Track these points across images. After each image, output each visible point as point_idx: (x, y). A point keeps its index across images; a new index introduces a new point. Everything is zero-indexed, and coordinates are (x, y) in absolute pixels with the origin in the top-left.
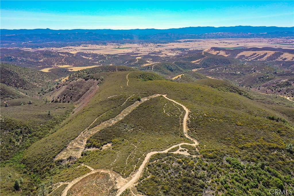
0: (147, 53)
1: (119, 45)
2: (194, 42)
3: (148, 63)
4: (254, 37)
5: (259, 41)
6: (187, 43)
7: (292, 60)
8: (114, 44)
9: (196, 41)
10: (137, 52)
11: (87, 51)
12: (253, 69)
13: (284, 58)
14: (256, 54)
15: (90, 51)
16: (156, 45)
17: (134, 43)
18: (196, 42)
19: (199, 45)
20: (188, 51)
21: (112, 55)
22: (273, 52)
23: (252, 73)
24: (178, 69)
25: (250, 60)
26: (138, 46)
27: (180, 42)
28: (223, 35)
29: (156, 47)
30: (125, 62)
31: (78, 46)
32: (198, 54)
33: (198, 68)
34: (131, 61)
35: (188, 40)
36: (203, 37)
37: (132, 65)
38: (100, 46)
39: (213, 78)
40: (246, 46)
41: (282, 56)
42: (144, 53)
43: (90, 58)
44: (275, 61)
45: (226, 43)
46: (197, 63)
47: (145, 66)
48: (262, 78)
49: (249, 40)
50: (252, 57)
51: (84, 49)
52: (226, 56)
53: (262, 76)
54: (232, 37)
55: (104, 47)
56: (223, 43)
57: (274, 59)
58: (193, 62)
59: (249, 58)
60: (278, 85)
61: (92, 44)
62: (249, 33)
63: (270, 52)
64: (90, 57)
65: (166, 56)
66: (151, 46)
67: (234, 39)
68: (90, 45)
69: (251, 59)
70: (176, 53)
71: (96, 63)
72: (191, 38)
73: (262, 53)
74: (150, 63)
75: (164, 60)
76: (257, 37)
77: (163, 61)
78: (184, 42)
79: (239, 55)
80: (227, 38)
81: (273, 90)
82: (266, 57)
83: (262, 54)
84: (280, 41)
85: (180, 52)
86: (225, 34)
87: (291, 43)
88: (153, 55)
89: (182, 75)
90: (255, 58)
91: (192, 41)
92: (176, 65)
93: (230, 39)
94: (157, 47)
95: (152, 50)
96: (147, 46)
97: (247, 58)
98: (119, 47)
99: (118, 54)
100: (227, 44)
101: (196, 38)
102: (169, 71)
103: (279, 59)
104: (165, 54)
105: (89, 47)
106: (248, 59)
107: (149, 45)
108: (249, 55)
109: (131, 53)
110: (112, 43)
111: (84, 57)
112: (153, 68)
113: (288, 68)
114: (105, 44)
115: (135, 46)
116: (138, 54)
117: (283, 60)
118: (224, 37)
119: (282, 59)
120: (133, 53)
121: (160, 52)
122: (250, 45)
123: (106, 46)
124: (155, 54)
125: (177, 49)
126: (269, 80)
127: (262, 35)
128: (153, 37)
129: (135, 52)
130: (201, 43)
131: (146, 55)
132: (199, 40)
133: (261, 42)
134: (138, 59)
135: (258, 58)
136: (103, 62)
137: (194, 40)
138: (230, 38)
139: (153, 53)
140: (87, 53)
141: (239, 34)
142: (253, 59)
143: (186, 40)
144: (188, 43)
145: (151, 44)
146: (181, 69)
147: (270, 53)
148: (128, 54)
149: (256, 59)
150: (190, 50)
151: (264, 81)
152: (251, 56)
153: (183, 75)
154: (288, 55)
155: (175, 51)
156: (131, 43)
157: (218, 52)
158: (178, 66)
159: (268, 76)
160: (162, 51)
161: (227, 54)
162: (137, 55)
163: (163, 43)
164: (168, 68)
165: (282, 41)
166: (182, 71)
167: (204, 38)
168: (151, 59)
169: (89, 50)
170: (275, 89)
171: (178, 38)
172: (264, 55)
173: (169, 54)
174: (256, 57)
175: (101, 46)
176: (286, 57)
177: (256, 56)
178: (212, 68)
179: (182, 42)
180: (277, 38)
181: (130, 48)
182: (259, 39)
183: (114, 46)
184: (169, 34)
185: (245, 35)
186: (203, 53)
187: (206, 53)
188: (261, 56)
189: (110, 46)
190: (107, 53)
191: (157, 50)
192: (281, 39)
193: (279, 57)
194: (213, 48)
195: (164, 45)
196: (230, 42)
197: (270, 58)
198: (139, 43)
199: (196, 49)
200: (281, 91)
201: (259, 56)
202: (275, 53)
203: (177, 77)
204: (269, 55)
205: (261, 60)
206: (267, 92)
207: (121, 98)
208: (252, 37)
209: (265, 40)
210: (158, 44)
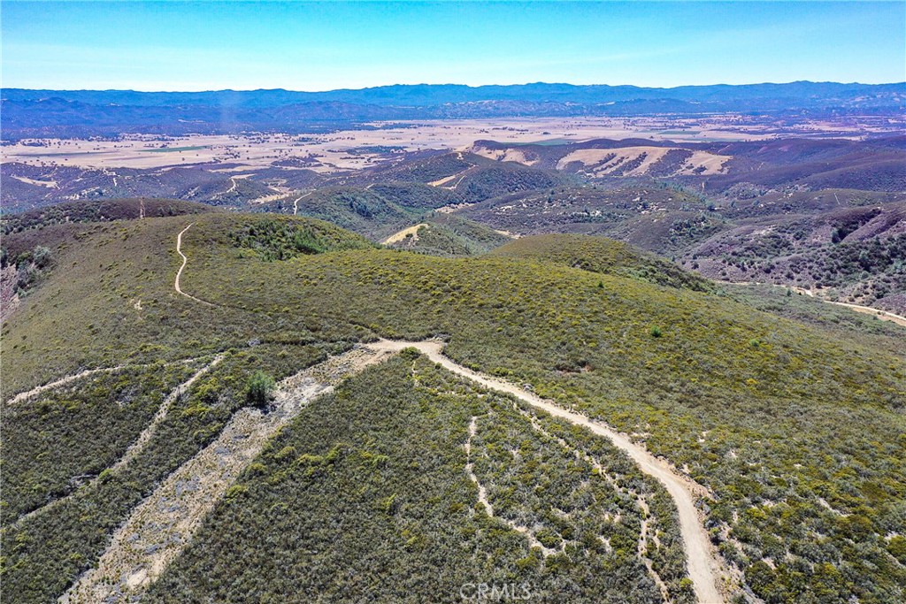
0: (268, 162)
1: (163, 140)
2: (415, 128)
3: (276, 193)
4: (582, 114)
5: (600, 123)
6: (394, 130)
7: (722, 170)
8: (147, 135)
9: (420, 125)
10: (230, 161)
11: (41, 159)
12: (638, 199)
13: (699, 166)
14: (613, 156)
15: (52, 159)
16: (296, 138)
17: (218, 133)
18: (422, 130)
19: (433, 137)
20: (402, 154)
21: (138, 171)
22: (663, 151)
23: (639, 211)
24: (390, 211)
25: (600, 175)
26: (233, 142)
27: (373, 129)
28: (498, 109)
29: (295, 143)
30: (186, 193)
31: (8, 144)
33: (452, 205)
34: (208, 188)
35: (397, 122)
36: (440, 112)
37: (215, 201)
38: (95, 144)
39: (514, 234)
40: (571, 137)
41: (689, 161)
42: (257, 162)
43: (50, 184)
44: (674, 175)
45: (512, 130)
46: (447, 186)
47: (265, 203)
48: (688, 226)
49: (572, 121)
50: (604, 166)
51: (33, 152)
52: (529, 164)
53: (686, 221)
54: (523, 114)
55: (110, 145)
56: (504, 129)
57: (671, 170)
58: (435, 184)
59: (598, 171)
60: (749, 249)
61: (62, 139)
62: (567, 104)
63: (654, 151)
64: (49, 180)
65: (333, 170)
66: (278, 140)
67: (530, 118)
68: (56, 140)
69: (604, 172)
70: (364, 160)
71: (72, 197)
72: (402, 118)
73: (631, 153)
74: (280, 192)
75: (331, 182)
76: (591, 113)
77: (326, 184)
78: (384, 128)
79: (566, 160)
80: (510, 118)
81: (746, 266)
82: (643, 167)
83: (632, 158)
84: (656, 124)
85: (376, 158)
86: (501, 106)
87: (686, 130)
88: (290, 168)
89: (418, 226)
90: (614, 169)
91: (407, 126)
92: (378, 195)
93: (519, 118)
94: (299, 143)
95: (283, 153)
96: (263, 142)
97: (591, 169)
98: (163, 146)
99: (160, 168)
100: (515, 132)
101: (418, 119)
102: (356, 218)
103: (684, 170)
104: (331, 165)
105: (49, 148)
106: (595, 173)
107: (272, 139)
108: (594, 161)
109: (211, 162)
110: (140, 135)
111: (25, 180)
112: (295, 209)
113: (727, 195)
114: (114, 137)
115: (224, 140)
116: (233, 165)
117: (696, 171)
118: (499, 115)
119: (691, 170)
120: (215, 164)
121: (312, 158)
122: (583, 135)
123: (116, 143)
124: (294, 165)
125: (365, 148)
126: (709, 232)
127: (603, 108)
128: (281, 113)
129: (223, 162)
130: (436, 130)
131: (263, 167)
132: (429, 122)
133: (605, 126)
134: (238, 181)
135: (623, 168)
136: (101, 194)
137: (414, 122)
138: (517, 116)
139: (286, 163)
140: (39, 165)
141: (540, 104)
142: (608, 171)
143: (390, 122)
144: (398, 130)
145: (276, 135)
146: (399, 209)
147: (656, 154)
148: (200, 167)
149: (619, 172)
150: (408, 150)
151: (695, 236)
152: (602, 163)
153: (422, 228)
154: (707, 158)
155: (362, 156)
156: (207, 133)
157: (500, 152)
158: (385, 200)
159: (703, 219)
160: (316, 156)
161: (531, 160)
162: (230, 170)
163: (319, 132)
164: (351, 205)
165: (659, 124)
166: (400, 215)
167: (444, 117)
168: (285, 181)
169: (49, 155)
170: (752, 263)
171: (363, 118)
172: (638, 159)
173: (344, 165)
174: (617, 167)
175: (98, 143)
176: (703, 163)
177: (617, 163)
178: (506, 202)
179: (379, 129)
180: (644, 116)
181: (206, 147)
182: (598, 119)
183: (148, 143)
184: (334, 106)
185: (557, 110)
186: (460, 156)
187: (468, 155)
188: (629, 162)
189: (132, 142)
190: (113, 165)
191: (301, 152)
192: (655, 119)
193: (682, 165)
194: (479, 144)
195: (321, 137)
196: (522, 128)
197: (657, 169)
198: (238, 132)
199: (426, 147)
200: (773, 267)
201: (624, 161)
202: (670, 151)
203: (401, 236)
204: (654, 160)
205: (634, 172)
206: (724, 274)
207: (119, 395)
208: (578, 115)
209: (613, 121)
210: (300, 135)
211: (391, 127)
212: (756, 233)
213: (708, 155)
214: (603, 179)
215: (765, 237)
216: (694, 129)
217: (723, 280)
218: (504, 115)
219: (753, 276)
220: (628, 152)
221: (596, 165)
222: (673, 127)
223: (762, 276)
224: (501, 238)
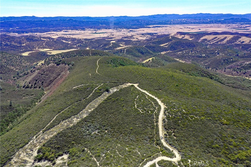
0: (121, 37)
1: (95, 30)
2: (162, 27)
3: (122, 46)
4: (213, 23)
7: (249, 43)
8: (92, 29)
9: (163, 27)
10: (112, 37)
11: (67, 35)
12: (217, 51)
13: (242, 41)
14: (216, 37)
15: (70, 36)
16: (129, 30)
17: (109, 29)
19: (166, 30)
20: (156, 35)
21: (89, 39)
22: (231, 36)
23: (216, 55)
24: (149, 53)
25: (212, 43)
26: (113, 31)
27: (149, 27)
28: (187, 21)
29: (128, 32)
30: (100, 46)
31: (60, 31)
32: (165, 38)
33: (166, 51)
34: (105, 45)
35: (157, 25)
36: (169, 23)
37: (107, 48)
38: (79, 31)
39: (180, 60)
40: (207, 31)
41: (240, 39)
42: (118, 37)
43: (69, 42)
44: (234, 44)
45: (189, 28)
46: (165, 46)
47: (118, 49)
48: (227, 60)
49: (209, 25)
51: (65, 34)
52: (191, 39)
53: (226, 59)
54: (194, 23)
55: (83, 32)
56: (187, 28)
57: (233, 42)
58: (162, 45)
59: (211, 42)
60: (242, 67)
61: (72, 30)
62: (208, 20)
63: (229, 36)
64: (69, 41)
65: (137, 40)
66: (124, 31)
67: (196, 24)
68: (70, 30)
69: (213, 42)
70: (146, 37)
71: (74, 46)
72: (158, 24)
73: (222, 37)
74: (123, 46)
75: (136, 44)
76: (215, 23)
77: (135, 44)
78: (153, 27)
79: (202, 38)
80: (190, 24)
81: (239, 72)
82: (226, 40)
83: (222, 38)
84: (236, 26)
85: (149, 36)
87: (245, 28)
88: (126, 39)
90: (216, 41)
91: (159, 27)
92: (146, 48)
94: (130, 32)
95: (125, 35)
96: (120, 31)
97: (209, 41)
98: (95, 32)
99: (94, 38)
100: (191, 29)
101: (163, 24)
102: (140, 54)
103: (238, 42)
104: (137, 38)
105: (69, 32)
106: (210, 42)
107: (123, 30)
108: (211, 39)
109: (107, 37)
110: (90, 29)
111: (64, 41)
112: (125, 52)
113: (247, 51)
114: (83, 29)
115: (110, 31)
116: (112, 38)
118: (187, 23)
119: (240, 42)
120: (108, 38)
121: (132, 36)
122: (211, 30)
123: (84, 31)
124: (127, 38)
125: (147, 33)
126: (233, 62)
127: (219, 21)
128: (126, 23)
129: (110, 37)
130: (168, 28)
131: (119, 39)
132: (166, 25)
133: (219, 27)
134: (112, 43)
135: (219, 41)
136: (81, 45)
137: (162, 25)
138: (192, 23)
139: (125, 38)
140: (67, 37)
141: (200, 20)
142: (214, 42)
143: (155, 26)
144: (157, 28)
145: (124, 29)
146: (151, 52)
147: (230, 37)
148: (104, 39)
149: (217, 42)
150: (158, 34)
151: (228, 63)
152: (213, 39)
153: (153, 59)
154: (246, 39)
155: (146, 36)
156: (106, 29)
157: (183, 36)
158: (148, 50)
159: (232, 58)
160: (133, 36)
161: (192, 38)
162: (111, 39)
163: (135, 29)
164: (139, 51)
165: (237, 26)
166: (151, 54)
167: (170, 24)
168: (124, 43)
169: (69, 34)
170: (241, 71)
171: (148, 24)
172: (224, 38)
173: (140, 38)
175: (80, 31)
176: (244, 40)
177: (217, 40)
178: (180, 51)
179: (151, 28)
180: (233, 24)
181: (106, 33)
182: (217, 24)
183: (92, 31)
184: (140, 21)
185: (205, 22)
186: (171, 37)
187: (173, 37)
188: (221, 39)
189: (88, 31)
190: (85, 38)
191: (129, 34)
192: (236, 25)
193: (237, 41)
194: (178, 33)
195: (135, 30)
196: (193, 28)
197: (229, 42)
198: (114, 28)
199: (164, 34)
200: (246, 73)
201: (220, 39)
202: (234, 36)
203: (148, 60)
204: (228, 39)
205: (222, 43)
206: (232, 74)
207: (88, 88)
208: (211, 23)
209: (222, 25)
210: (130, 29)
211: (155, 27)
212: (246, 63)
213: (246, 38)
214: (212, 44)
215: (248, 64)
216: (248, 28)
217: (232, 75)
218: (188, 23)
219: (240, 75)
220: (221, 37)
221: (211, 40)
222: (241, 27)
223: (243, 75)
224: (176, 61)
